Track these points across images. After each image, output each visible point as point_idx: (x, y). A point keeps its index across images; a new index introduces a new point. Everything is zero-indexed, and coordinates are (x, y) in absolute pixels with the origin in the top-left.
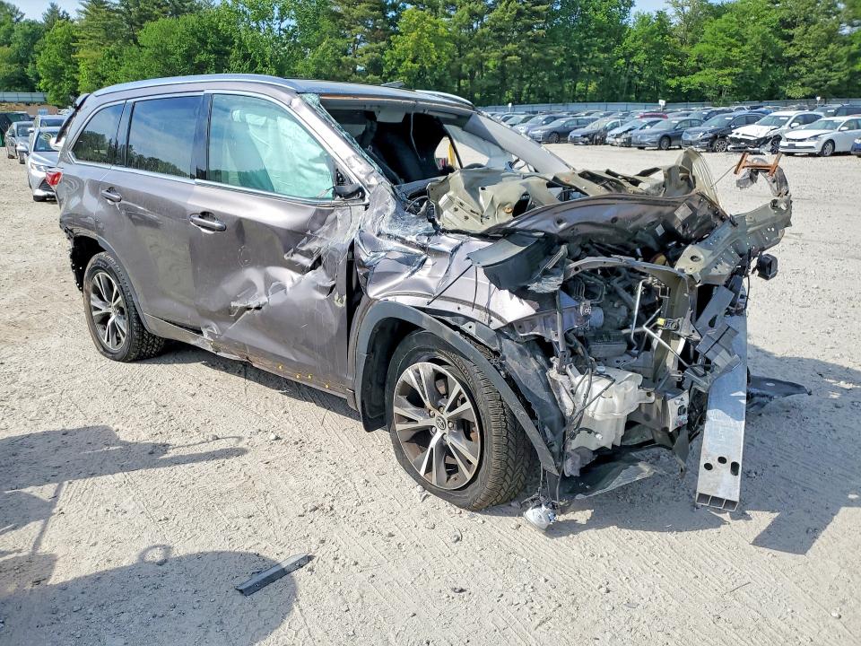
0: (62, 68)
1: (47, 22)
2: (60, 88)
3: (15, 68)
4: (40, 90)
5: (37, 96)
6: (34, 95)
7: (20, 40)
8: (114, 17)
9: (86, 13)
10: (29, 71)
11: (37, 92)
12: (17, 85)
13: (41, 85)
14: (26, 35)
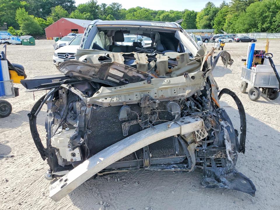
0: (221, 21)
1: (221, 7)
2: (219, 28)
3: (208, 22)
4: (213, 28)
5: (212, 30)
6: (211, 30)
7: (211, 13)
8: (241, 3)
9: (232, 3)
10: (211, 23)
11: (212, 29)
12: (207, 27)
13: (214, 27)
14: (214, 12)
